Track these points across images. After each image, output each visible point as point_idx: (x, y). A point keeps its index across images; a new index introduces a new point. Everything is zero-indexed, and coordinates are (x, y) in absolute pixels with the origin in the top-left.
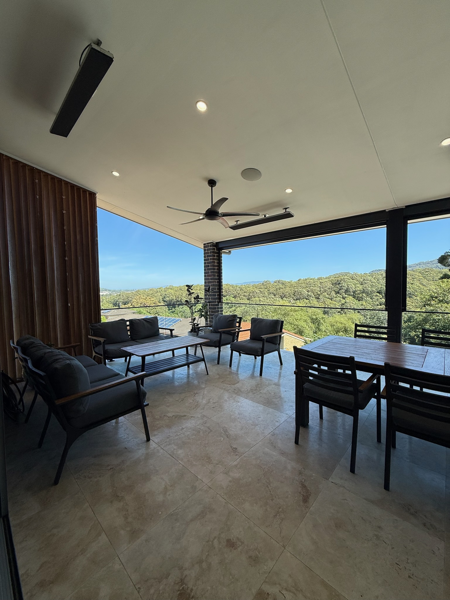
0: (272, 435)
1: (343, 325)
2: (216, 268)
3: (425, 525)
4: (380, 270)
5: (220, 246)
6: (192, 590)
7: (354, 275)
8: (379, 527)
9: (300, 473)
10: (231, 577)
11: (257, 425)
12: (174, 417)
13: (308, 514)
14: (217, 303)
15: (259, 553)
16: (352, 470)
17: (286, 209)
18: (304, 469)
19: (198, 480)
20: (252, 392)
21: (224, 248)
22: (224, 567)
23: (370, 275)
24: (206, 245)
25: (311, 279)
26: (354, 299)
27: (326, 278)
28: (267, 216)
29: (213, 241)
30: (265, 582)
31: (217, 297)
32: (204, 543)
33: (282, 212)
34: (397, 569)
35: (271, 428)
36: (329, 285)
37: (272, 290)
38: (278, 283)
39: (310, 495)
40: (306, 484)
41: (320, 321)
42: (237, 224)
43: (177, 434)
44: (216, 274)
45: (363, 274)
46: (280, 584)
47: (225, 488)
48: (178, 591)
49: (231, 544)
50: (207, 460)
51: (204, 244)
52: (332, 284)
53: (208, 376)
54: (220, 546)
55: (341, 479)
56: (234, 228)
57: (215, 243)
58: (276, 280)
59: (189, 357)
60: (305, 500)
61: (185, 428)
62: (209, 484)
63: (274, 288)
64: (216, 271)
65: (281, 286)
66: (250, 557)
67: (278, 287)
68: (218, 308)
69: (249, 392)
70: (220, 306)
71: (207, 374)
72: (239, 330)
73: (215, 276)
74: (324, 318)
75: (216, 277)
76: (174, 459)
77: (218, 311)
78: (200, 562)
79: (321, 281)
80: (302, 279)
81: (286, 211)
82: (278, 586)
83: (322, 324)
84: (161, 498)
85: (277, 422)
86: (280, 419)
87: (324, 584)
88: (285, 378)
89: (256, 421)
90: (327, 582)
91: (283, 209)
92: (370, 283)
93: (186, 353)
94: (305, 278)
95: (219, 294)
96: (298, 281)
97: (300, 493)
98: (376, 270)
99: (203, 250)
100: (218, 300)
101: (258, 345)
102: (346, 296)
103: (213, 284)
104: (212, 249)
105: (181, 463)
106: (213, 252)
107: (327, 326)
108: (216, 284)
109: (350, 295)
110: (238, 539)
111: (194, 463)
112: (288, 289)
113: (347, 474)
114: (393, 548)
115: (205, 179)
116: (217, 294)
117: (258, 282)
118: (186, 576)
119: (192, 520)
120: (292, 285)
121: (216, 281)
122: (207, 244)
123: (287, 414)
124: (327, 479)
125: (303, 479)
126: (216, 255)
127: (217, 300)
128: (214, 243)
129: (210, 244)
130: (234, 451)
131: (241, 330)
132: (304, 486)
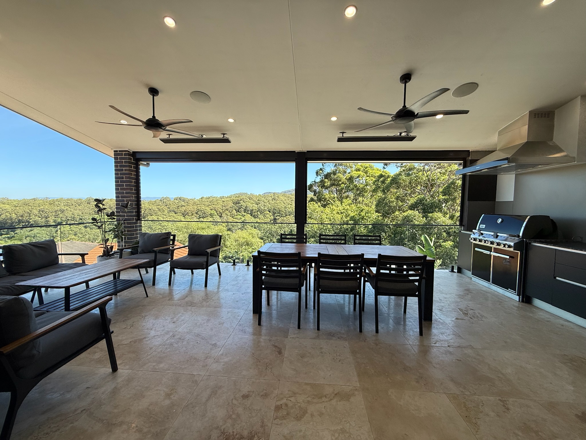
0: (239, 326)
1: (245, 240)
2: (133, 181)
3: (339, 338)
4: (270, 193)
5: (138, 156)
6: (233, 432)
7: (251, 196)
8: (321, 348)
9: (270, 341)
10: (255, 411)
11: (224, 323)
12: (132, 343)
13: (284, 359)
14: (134, 221)
15: (266, 391)
16: (299, 327)
17: (224, 134)
18: (271, 337)
19: (195, 376)
20: (205, 301)
21: (143, 160)
22: (248, 410)
23: (263, 196)
24: (118, 152)
25: (214, 197)
26: (251, 217)
27: (228, 197)
28: (204, 136)
29: (128, 149)
30: (277, 401)
31: (134, 214)
32: (226, 406)
33: (221, 136)
34: (334, 361)
35: (236, 322)
36: (231, 204)
37: (173, 207)
38: (180, 201)
39: (281, 349)
40: (276, 344)
41: (225, 237)
42: (169, 137)
43: (148, 354)
44: (133, 188)
45: (258, 195)
46: (285, 397)
47: (222, 370)
48: (224, 438)
49: (245, 397)
50: (195, 361)
51: (115, 151)
52: (233, 203)
53: (148, 298)
54: (239, 402)
55: (294, 334)
56: (165, 141)
57: (132, 152)
58: (177, 197)
59: (118, 284)
60: (280, 353)
61: (154, 347)
62: (207, 374)
63: (175, 205)
64: (133, 184)
65: (183, 203)
66: (262, 396)
67: (180, 204)
68: (136, 227)
69: (203, 302)
70: (138, 225)
71: (146, 296)
72: (173, 247)
73: (132, 189)
74: (229, 234)
75: (133, 191)
76: (159, 373)
77: (137, 230)
78: (230, 417)
79: (223, 200)
80: (205, 197)
81: (224, 137)
82: (284, 398)
83: (227, 240)
84: (167, 402)
85: (239, 316)
86: (239, 314)
87: (306, 384)
88: (228, 285)
89: (221, 321)
90: (308, 382)
91: (221, 134)
92: (263, 203)
93: (113, 279)
94: (207, 197)
95: (137, 210)
96: (201, 198)
97: (275, 351)
98: (267, 193)
99: (114, 159)
100: (137, 218)
101: (202, 259)
102: (245, 214)
103: (129, 199)
104: (128, 158)
105: (170, 372)
106: (129, 163)
107: (231, 242)
108: (134, 199)
109: (248, 214)
110: (248, 391)
111: (183, 367)
112: (190, 208)
113: (297, 331)
114: (329, 354)
115: (147, 85)
116: (134, 210)
117: (155, 198)
118: (224, 429)
119: (207, 400)
120: (194, 203)
121: (134, 195)
122: (120, 151)
123: (243, 309)
124: (287, 337)
125: (273, 343)
126: (133, 165)
127: (134, 218)
128: (130, 152)
129: (124, 153)
130: (214, 346)
131: (175, 247)
132: (276, 346)
